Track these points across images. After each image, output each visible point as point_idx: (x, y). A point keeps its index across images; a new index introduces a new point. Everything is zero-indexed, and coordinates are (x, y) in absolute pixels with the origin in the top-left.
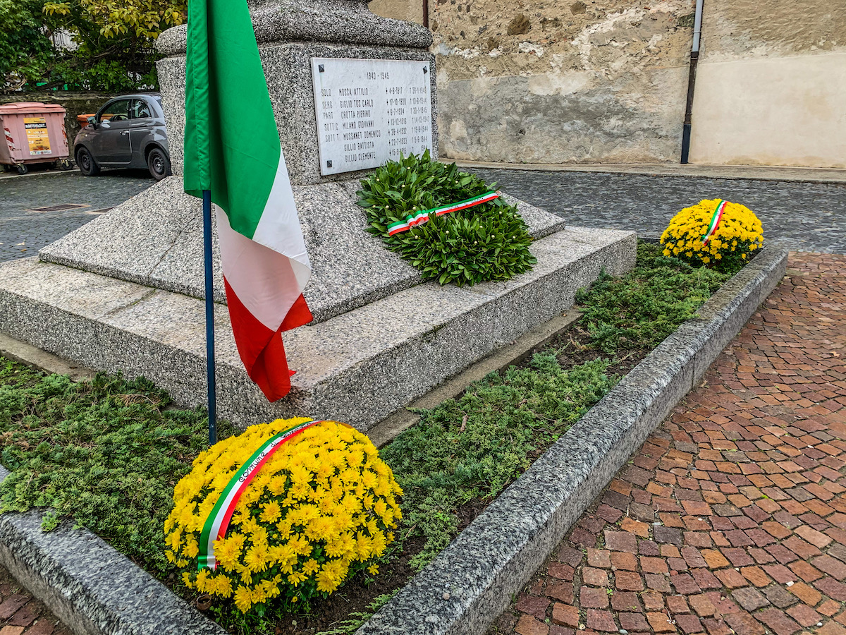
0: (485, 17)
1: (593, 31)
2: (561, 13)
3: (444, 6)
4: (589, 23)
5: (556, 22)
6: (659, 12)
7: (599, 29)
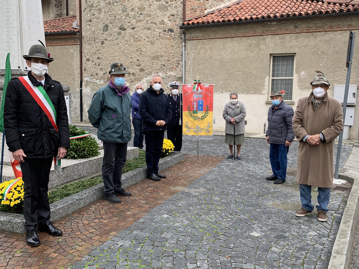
0: (106, 69)
1: (148, 79)
2: (135, 71)
3: (89, 62)
4: (146, 76)
5: (134, 74)
6: (170, 75)
7: (150, 78)
